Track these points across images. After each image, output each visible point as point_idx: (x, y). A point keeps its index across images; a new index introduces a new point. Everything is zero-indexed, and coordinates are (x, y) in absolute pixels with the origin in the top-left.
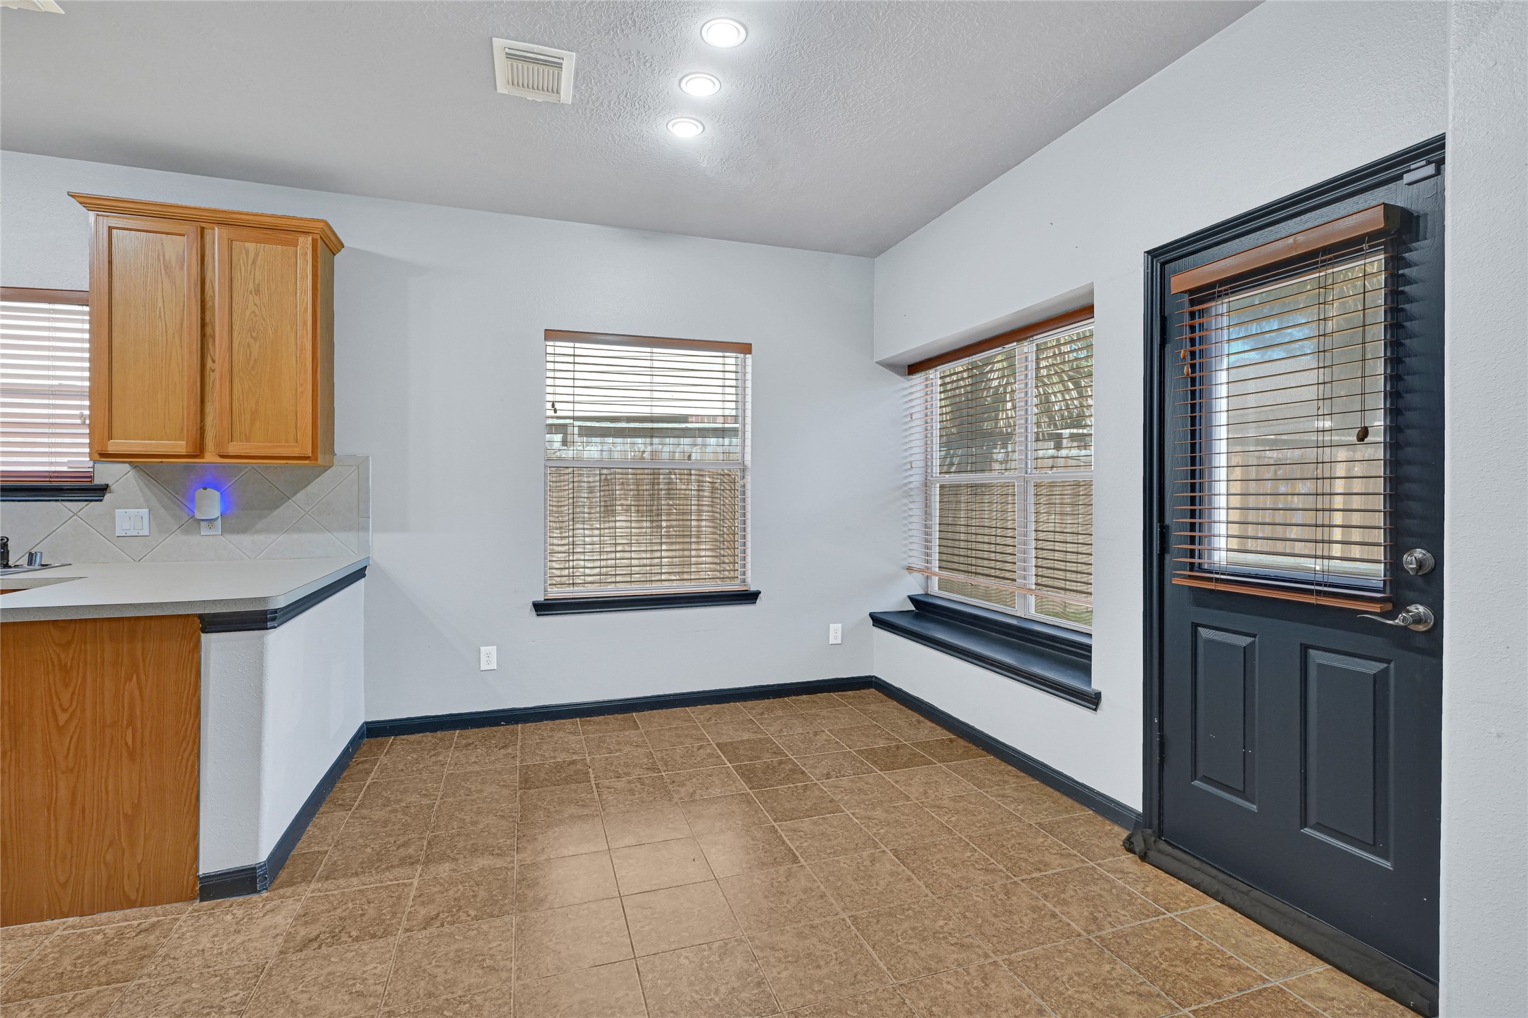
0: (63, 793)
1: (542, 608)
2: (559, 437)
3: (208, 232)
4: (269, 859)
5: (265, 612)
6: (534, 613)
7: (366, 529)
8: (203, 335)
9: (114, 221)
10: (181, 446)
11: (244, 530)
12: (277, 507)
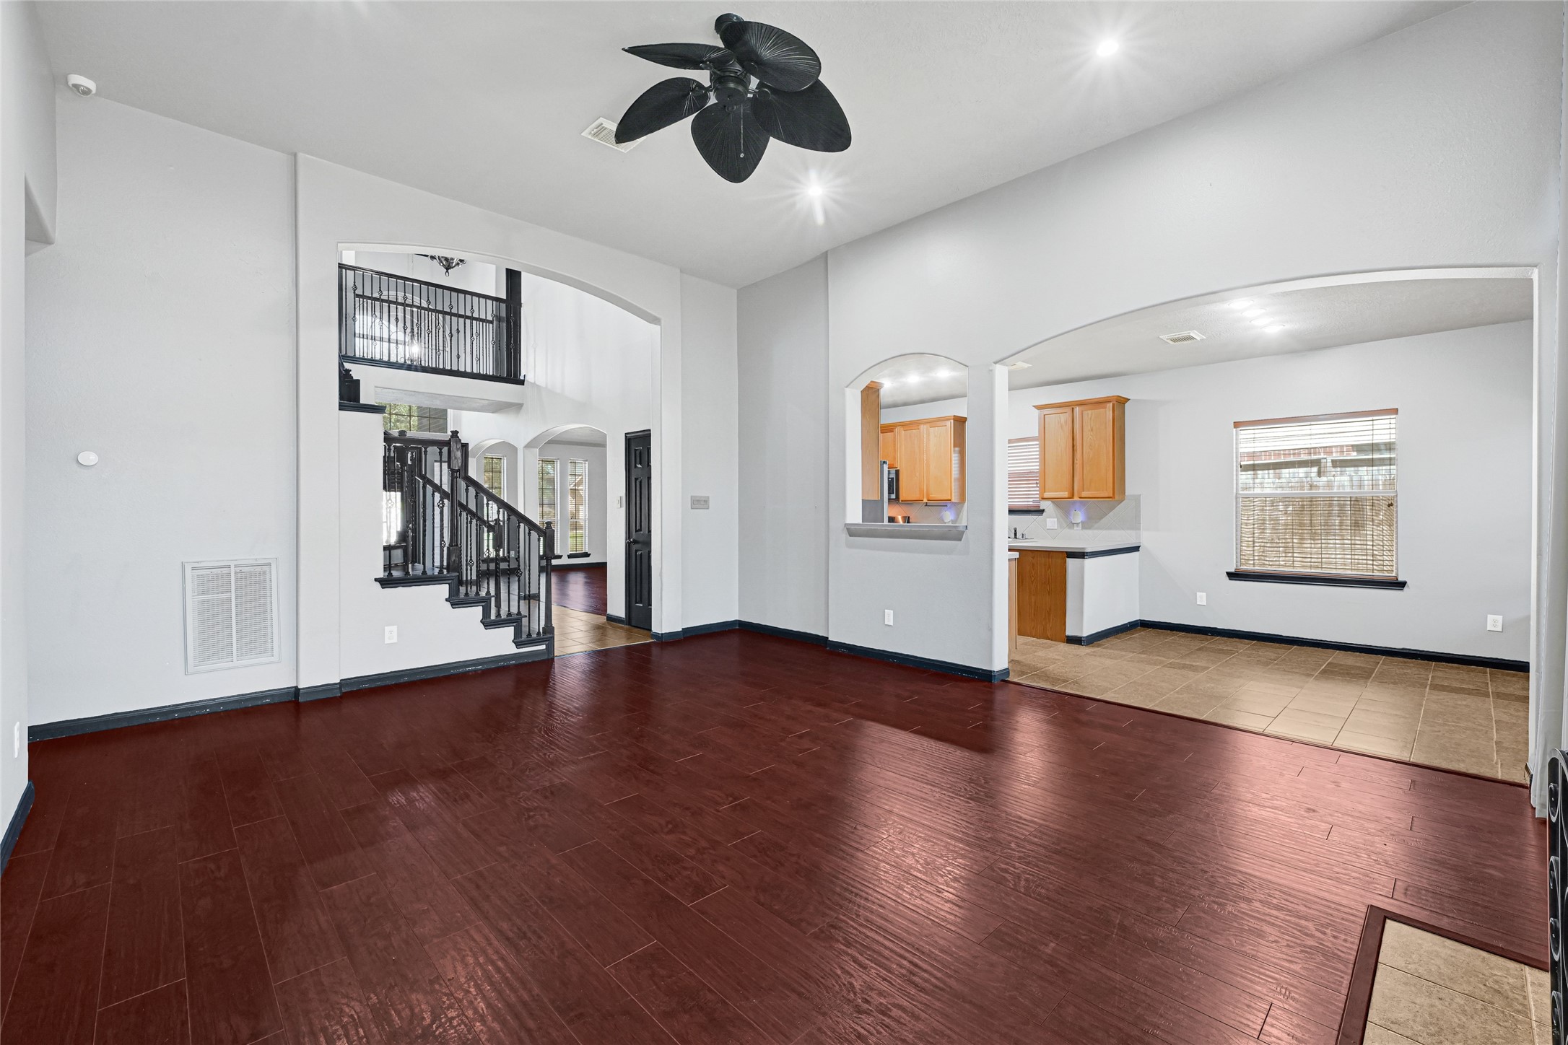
0: (1033, 600)
1: (1233, 576)
2: (1315, 469)
3: (1075, 409)
4: (1087, 637)
5: (1084, 553)
6: (1227, 578)
7: (1140, 529)
8: (1073, 450)
9: (1046, 411)
10: (1066, 494)
11: (1090, 528)
12: (1102, 518)
